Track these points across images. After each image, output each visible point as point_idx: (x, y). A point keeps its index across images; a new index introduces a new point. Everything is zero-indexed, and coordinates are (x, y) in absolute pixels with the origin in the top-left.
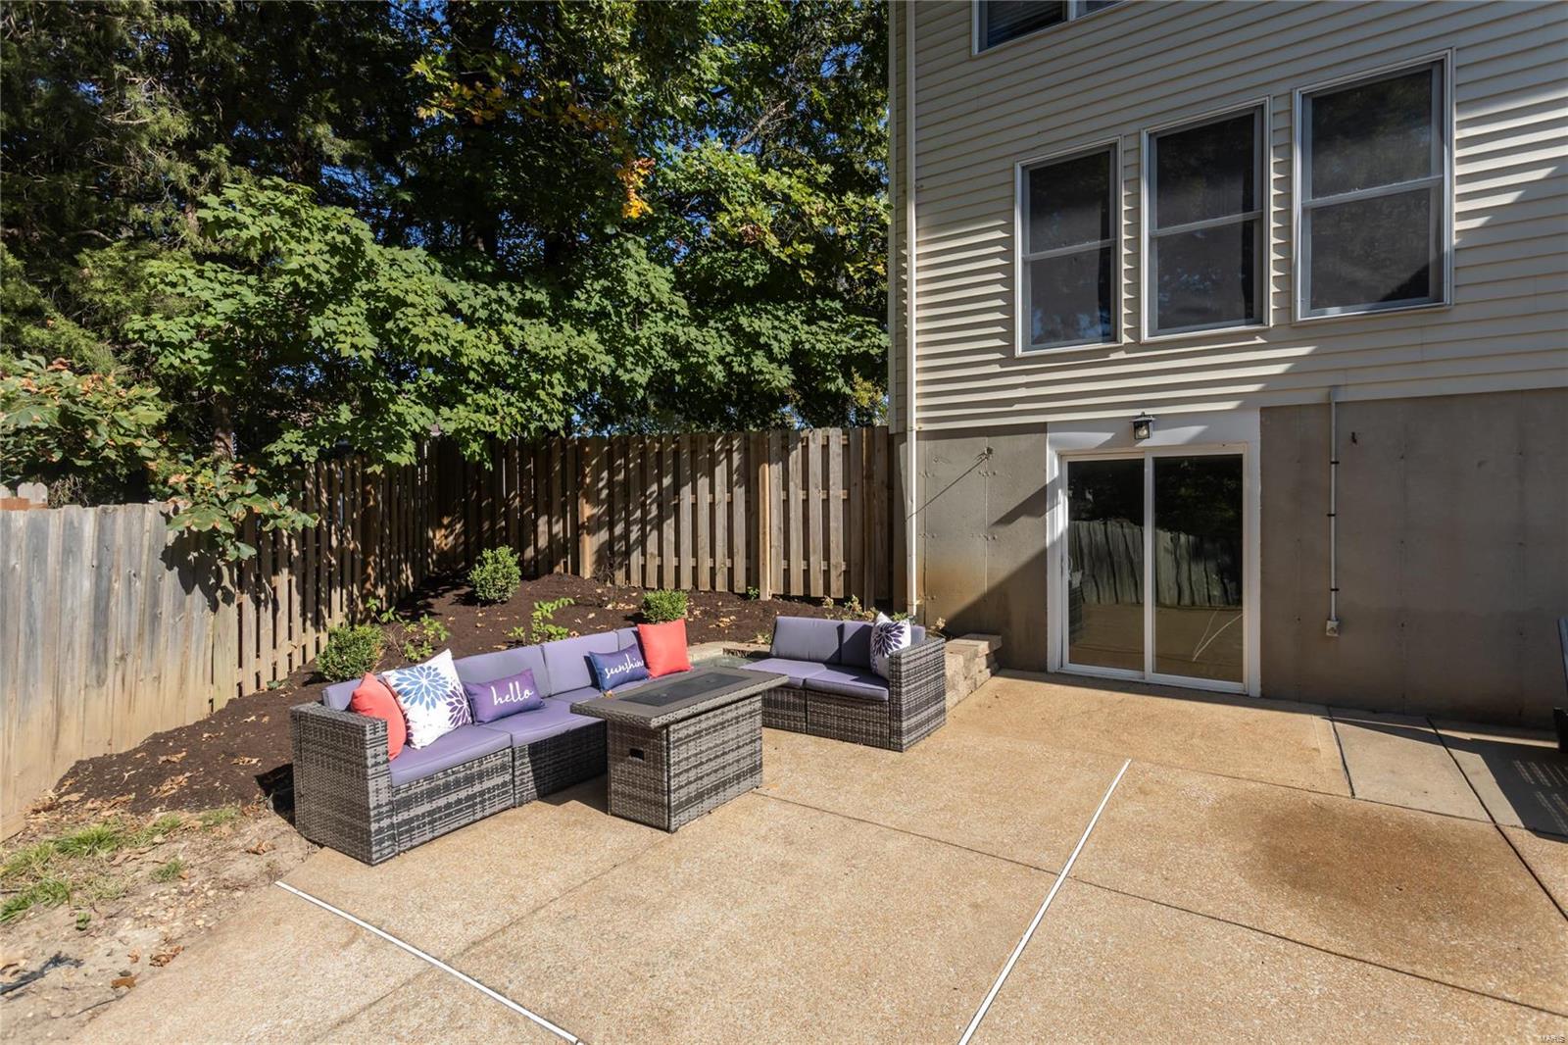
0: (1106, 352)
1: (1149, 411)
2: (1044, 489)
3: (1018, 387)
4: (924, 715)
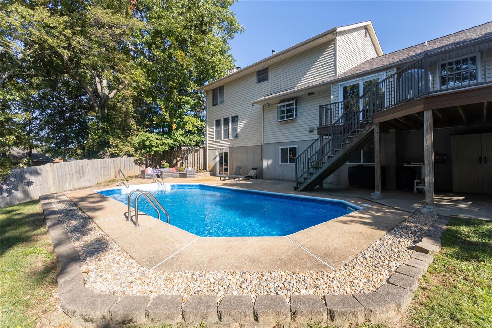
0: (220, 141)
1: (223, 148)
2: (217, 156)
3: (215, 144)
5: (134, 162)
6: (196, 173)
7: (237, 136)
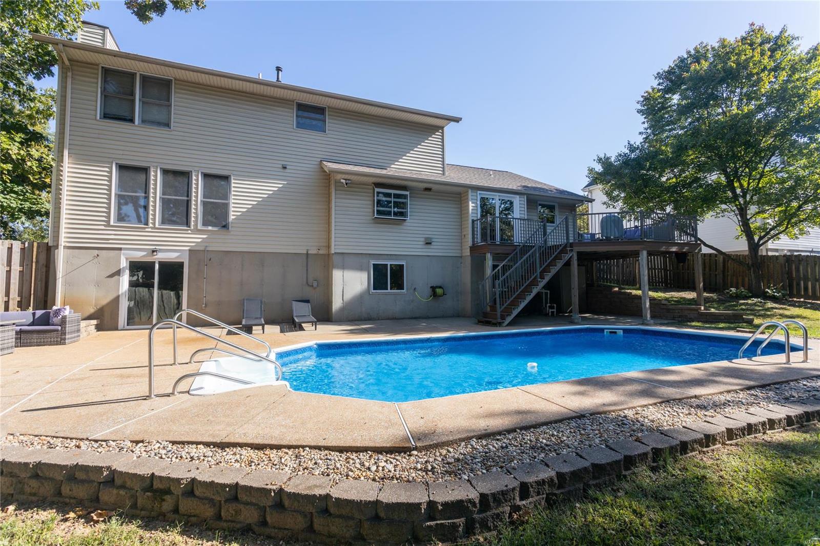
0: (145, 228)
1: (157, 247)
2: (120, 270)
3: (111, 234)
4: (73, 335)
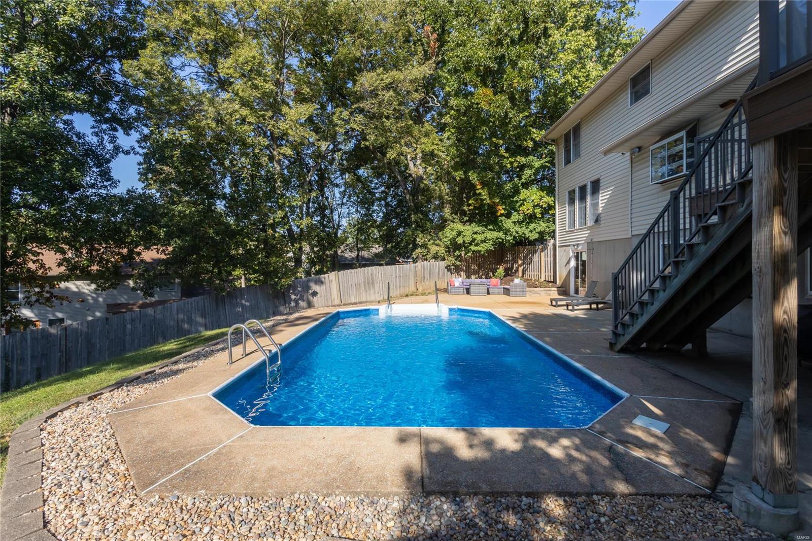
2: (570, 258)
5: (446, 268)
6: (528, 289)
7: (597, 221)
